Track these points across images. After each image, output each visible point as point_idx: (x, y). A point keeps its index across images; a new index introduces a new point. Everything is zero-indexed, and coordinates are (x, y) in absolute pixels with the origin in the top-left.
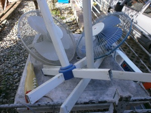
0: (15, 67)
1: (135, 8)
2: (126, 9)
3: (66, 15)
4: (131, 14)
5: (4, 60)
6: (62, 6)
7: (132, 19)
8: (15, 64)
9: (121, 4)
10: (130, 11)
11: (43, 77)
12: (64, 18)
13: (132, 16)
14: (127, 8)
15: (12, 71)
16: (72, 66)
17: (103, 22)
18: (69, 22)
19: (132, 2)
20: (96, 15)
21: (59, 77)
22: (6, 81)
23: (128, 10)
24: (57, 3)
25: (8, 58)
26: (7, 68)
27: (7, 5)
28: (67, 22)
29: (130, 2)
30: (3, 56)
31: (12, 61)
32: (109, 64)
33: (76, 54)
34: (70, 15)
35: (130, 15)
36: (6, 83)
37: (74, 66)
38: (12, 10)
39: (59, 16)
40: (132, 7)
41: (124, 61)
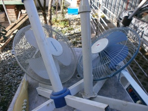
0: (19, 77)
1: (145, 20)
2: (136, 21)
3: (74, 26)
4: (142, 26)
5: (10, 69)
6: (71, 17)
7: (142, 31)
8: (20, 73)
9: (129, 18)
10: (140, 23)
11: (36, 98)
12: (72, 29)
13: (143, 28)
14: (138, 20)
15: (16, 81)
16: (66, 90)
17: (107, 38)
18: (77, 33)
19: (143, 14)
20: (103, 28)
21: (48, 105)
22: (9, 91)
23: (139, 22)
24: (67, 14)
25: (14, 68)
26: (11, 78)
27: (21, 16)
28: (75, 33)
29: (141, 14)
30: (10, 65)
31: (17, 71)
32: (113, 85)
33: (76, 72)
34: (78, 26)
35: (140, 26)
36: (8, 93)
37: (68, 91)
38: (24, 20)
39: (67, 27)
40: (143, 19)
41: (130, 85)
